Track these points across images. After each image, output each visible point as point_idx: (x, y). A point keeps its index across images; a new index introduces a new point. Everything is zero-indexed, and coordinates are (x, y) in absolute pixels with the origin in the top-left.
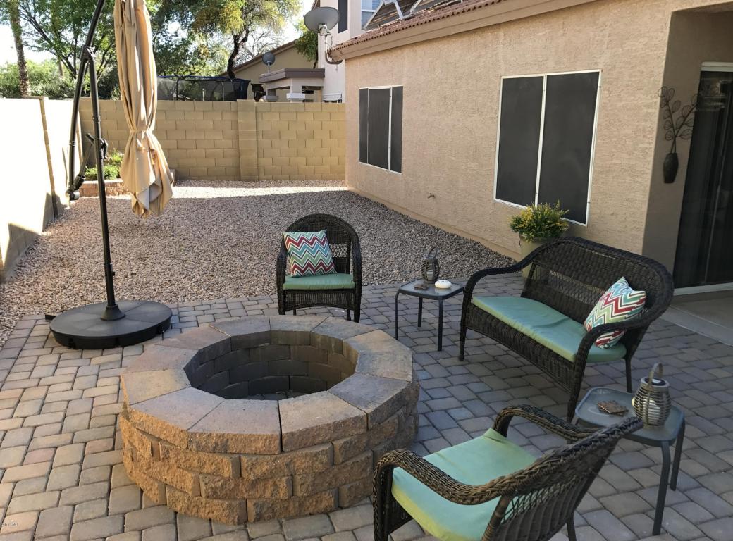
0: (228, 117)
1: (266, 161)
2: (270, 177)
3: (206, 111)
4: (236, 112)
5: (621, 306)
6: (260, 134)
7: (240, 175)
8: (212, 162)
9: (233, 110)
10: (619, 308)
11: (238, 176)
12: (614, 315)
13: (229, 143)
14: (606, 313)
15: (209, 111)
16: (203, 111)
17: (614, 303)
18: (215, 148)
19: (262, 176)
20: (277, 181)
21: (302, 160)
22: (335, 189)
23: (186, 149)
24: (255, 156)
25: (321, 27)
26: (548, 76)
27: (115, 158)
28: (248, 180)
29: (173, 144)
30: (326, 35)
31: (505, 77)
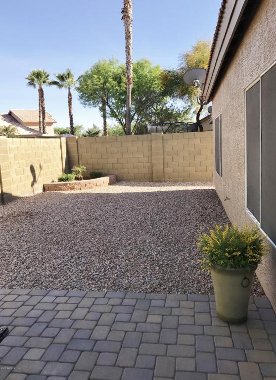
0: (146, 144)
1: (169, 170)
2: (172, 179)
4: (151, 140)
6: (165, 153)
8: (136, 171)
9: (149, 139)
11: (152, 179)
13: (147, 159)
15: (135, 141)
16: (132, 141)
18: (138, 162)
19: (166, 178)
20: (175, 182)
21: (192, 169)
22: (207, 188)
23: (122, 164)
24: (162, 167)
25: (194, 81)
26: (261, 77)
27: (79, 169)
28: (157, 182)
29: (115, 161)
30: (197, 87)
31: (247, 90)
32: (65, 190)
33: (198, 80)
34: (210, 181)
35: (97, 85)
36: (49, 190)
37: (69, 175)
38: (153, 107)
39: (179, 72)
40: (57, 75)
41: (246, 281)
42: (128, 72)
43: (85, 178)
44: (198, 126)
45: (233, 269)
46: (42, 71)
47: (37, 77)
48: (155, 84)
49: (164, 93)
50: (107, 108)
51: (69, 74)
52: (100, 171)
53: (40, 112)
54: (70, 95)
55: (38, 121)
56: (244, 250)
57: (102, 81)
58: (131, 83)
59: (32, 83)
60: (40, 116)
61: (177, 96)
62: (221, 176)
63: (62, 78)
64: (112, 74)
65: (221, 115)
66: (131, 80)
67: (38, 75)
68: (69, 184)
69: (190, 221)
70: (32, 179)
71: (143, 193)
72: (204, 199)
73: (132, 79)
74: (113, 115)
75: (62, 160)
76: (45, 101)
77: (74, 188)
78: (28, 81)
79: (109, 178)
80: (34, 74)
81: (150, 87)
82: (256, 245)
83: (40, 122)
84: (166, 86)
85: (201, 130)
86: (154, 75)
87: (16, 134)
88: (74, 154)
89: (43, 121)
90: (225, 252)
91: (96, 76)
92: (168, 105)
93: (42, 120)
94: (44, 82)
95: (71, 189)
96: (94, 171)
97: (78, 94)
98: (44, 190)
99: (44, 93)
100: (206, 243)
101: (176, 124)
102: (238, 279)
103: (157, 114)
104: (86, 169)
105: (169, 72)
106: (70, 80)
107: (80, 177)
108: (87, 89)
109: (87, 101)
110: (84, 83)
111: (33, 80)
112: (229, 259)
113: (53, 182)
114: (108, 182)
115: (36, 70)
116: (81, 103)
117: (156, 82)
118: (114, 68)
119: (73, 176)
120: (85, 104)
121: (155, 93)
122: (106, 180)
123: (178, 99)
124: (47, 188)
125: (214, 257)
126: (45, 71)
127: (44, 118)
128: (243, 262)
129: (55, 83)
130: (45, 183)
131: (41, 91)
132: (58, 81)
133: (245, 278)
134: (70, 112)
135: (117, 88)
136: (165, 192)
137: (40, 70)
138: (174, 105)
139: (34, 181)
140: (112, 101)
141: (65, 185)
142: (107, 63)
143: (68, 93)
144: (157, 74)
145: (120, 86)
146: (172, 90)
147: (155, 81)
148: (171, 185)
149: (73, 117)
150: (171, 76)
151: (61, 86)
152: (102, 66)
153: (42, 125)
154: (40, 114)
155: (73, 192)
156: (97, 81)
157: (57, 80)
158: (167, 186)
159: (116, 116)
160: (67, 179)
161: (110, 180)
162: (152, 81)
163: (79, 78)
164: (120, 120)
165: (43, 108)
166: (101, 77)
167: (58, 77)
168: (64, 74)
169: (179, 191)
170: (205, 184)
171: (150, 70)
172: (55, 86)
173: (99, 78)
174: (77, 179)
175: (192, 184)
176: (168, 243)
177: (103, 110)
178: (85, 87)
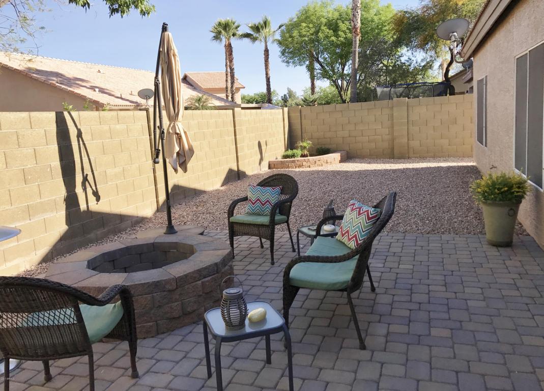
0: (386, 111)
1: (415, 144)
2: (418, 155)
3: (370, 109)
4: (392, 108)
5: (371, 215)
6: (410, 122)
7: (394, 154)
8: (373, 145)
9: (389, 106)
10: (370, 216)
11: (392, 155)
12: (367, 222)
13: (387, 131)
14: (361, 221)
15: (372, 109)
16: (368, 109)
17: (361, 212)
18: (376, 135)
19: (411, 155)
20: (423, 158)
21: (445, 142)
22: (465, 164)
23: (355, 137)
24: (407, 141)
25: (451, 35)
26: (529, 51)
27: (305, 144)
28: (400, 158)
29: (346, 133)
30: (455, 41)
31: (517, 57)
32: (293, 168)
33: (455, 34)
34: (468, 157)
35: (304, 36)
36: (274, 168)
37: (295, 151)
38: (382, 63)
39: (419, 12)
40: (250, 25)
41: (512, 212)
42: (354, 19)
43: (311, 155)
44: (447, 87)
45: (501, 202)
46: (230, 21)
47: (224, 29)
48: (386, 30)
49: (398, 43)
50: (317, 66)
51: (265, 23)
52: (327, 147)
53: (227, 74)
54: (266, 51)
55: (225, 86)
56: (511, 187)
57: (313, 30)
58: (358, 35)
59: (217, 37)
60: (227, 81)
61: (417, 47)
62: (486, 146)
63: (257, 29)
64: (326, 20)
65: (486, 76)
66: (358, 31)
67: (226, 26)
68: (298, 161)
69: (451, 192)
70: (259, 156)
71: (386, 170)
72: (463, 174)
73: (359, 29)
74: (325, 75)
75: (284, 135)
76: (234, 60)
77: (302, 166)
78: (214, 34)
79: (339, 154)
80: (220, 24)
81: (378, 34)
82: (521, 185)
83: (227, 88)
84: (401, 32)
85: (452, 93)
86: (383, 18)
87: (210, 105)
88: (297, 127)
89: (232, 87)
90: (495, 188)
91: (304, 25)
92: (403, 59)
93: (229, 85)
94: (234, 35)
95: (300, 166)
96: (321, 146)
97: (280, 49)
98: (270, 168)
99: (233, 50)
100: (479, 186)
101: (415, 85)
102: (505, 210)
103: (388, 72)
104: (312, 144)
105: (406, 12)
106: (267, 30)
107: (306, 153)
108: (291, 43)
109: (291, 58)
110: (287, 35)
111: (220, 33)
112: (498, 194)
113: (277, 159)
114: (339, 158)
115: (223, 21)
116: (283, 61)
117: (387, 28)
118: (328, 12)
119: (298, 152)
120: (288, 62)
121: (385, 43)
122: (337, 156)
123: (418, 50)
124: (272, 166)
125: (486, 194)
126: (234, 20)
127: (233, 83)
128: (510, 196)
129: (247, 35)
130: (270, 160)
131: (229, 49)
132: (252, 33)
133: (511, 209)
134: (267, 74)
135: (333, 38)
136: (413, 169)
137: (228, 19)
138: (413, 58)
139: (261, 159)
140: (325, 57)
141: (293, 162)
142: (319, 5)
143: (264, 49)
144: (388, 16)
145: (337, 36)
146: (410, 38)
147: (385, 26)
148: (418, 162)
149: (271, 80)
150: (408, 18)
151: (254, 39)
152: (312, 9)
153: (229, 91)
154: (227, 77)
155: (301, 169)
156: (306, 30)
157: (250, 31)
158: (413, 163)
159: (329, 78)
160: (293, 156)
161: (341, 156)
162: (380, 27)
163: (280, 27)
164: (334, 82)
165: (232, 70)
166: (311, 25)
167: (251, 27)
168: (259, 23)
169: (430, 167)
170: (462, 160)
171: (378, 11)
172: (246, 40)
173: (308, 27)
174: (303, 156)
175: (445, 161)
176: (432, 207)
177: (311, 69)
178: (290, 39)
